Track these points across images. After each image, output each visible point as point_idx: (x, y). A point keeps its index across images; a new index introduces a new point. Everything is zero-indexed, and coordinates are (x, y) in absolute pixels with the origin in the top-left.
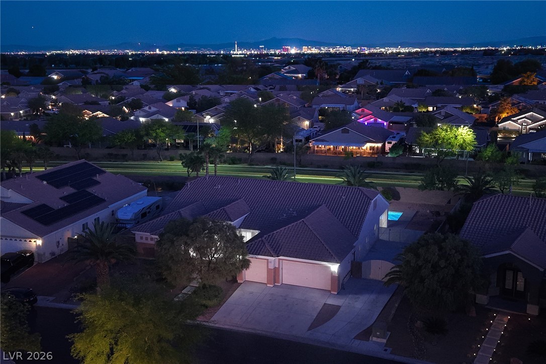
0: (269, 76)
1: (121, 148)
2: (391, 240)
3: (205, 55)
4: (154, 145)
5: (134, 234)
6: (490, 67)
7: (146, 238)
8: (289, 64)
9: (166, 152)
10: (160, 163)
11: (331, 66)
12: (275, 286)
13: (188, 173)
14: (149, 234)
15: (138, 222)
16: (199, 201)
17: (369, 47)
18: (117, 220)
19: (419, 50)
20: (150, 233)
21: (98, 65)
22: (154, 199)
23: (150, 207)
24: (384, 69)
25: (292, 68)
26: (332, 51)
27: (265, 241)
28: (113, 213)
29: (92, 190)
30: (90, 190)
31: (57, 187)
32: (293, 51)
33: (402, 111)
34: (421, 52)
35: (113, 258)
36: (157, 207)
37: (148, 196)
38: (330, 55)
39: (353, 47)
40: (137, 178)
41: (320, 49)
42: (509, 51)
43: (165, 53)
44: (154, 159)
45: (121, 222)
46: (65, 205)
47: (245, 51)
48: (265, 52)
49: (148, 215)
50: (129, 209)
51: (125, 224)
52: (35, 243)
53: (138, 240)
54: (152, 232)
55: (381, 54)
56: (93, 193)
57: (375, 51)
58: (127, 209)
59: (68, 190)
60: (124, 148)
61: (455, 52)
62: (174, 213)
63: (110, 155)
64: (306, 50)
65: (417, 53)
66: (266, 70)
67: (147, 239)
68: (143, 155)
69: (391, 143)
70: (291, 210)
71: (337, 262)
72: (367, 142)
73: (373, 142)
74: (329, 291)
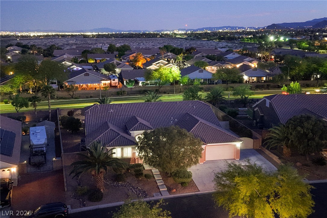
13: (17, 110)
16: (106, 121)
50: (39, 137)
52: (8, 171)
69: (114, 80)
70: (172, 118)
71: (241, 141)
72: (101, 80)
73: (105, 80)
74: (234, 159)
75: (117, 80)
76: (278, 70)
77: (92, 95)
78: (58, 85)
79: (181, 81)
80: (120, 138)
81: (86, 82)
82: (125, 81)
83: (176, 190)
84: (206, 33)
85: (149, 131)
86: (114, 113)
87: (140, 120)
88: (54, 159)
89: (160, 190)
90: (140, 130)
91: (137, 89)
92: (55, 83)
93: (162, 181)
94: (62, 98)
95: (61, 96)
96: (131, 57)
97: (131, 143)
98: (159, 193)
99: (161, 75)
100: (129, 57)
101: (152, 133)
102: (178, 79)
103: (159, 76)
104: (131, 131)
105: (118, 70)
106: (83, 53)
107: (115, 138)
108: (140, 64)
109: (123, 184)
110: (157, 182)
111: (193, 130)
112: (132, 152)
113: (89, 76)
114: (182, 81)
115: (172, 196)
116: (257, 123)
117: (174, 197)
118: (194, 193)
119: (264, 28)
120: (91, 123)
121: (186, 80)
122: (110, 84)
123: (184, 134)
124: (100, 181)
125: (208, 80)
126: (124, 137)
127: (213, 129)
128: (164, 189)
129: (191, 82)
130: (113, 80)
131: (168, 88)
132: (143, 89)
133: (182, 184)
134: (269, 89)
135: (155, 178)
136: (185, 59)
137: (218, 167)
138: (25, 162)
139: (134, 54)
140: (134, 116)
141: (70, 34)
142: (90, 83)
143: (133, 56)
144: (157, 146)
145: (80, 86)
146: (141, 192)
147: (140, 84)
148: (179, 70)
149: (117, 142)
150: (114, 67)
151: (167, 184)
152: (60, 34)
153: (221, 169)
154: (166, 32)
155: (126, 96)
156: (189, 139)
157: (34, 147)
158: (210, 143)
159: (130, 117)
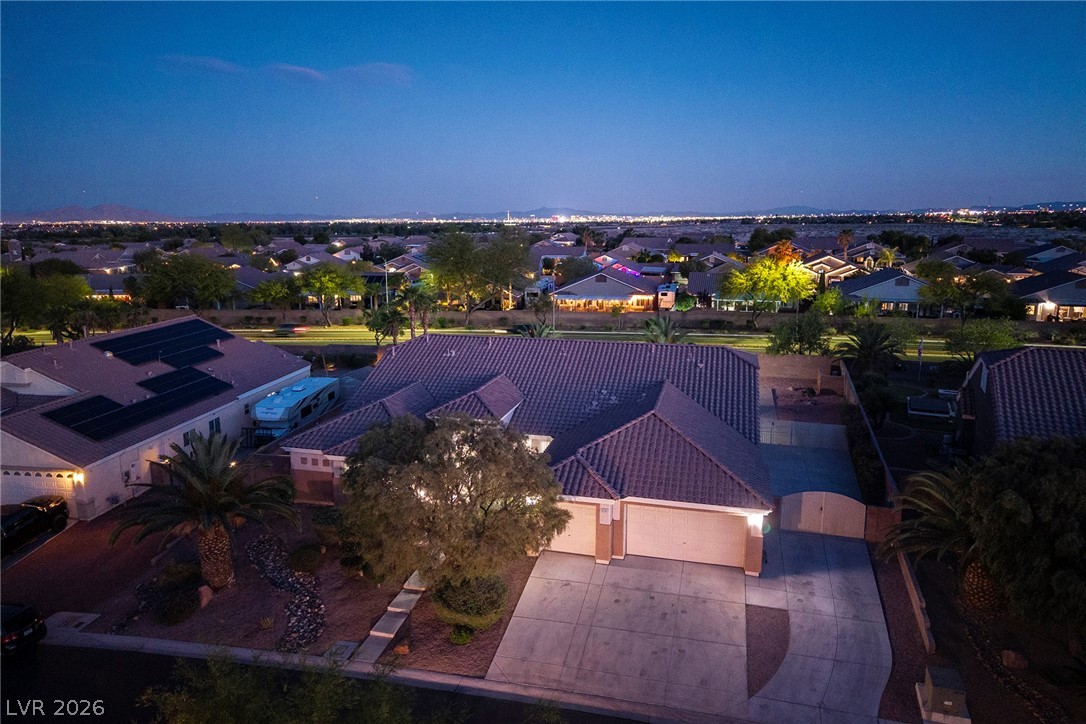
0: (540, 243)
1: (265, 307)
2: (774, 443)
3: (479, 224)
4: (316, 306)
5: (288, 453)
6: (748, 235)
7: (313, 460)
8: (558, 232)
9: (337, 312)
10: (327, 329)
11: (598, 234)
12: (613, 562)
13: (377, 339)
14: (320, 452)
15: (296, 425)
16: (417, 380)
17: (634, 215)
18: (255, 423)
19: (681, 219)
20: (322, 450)
21: (379, 233)
22: (323, 382)
23: (316, 397)
24: (647, 236)
25: (561, 236)
26: (599, 220)
27: (583, 460)
28: (248, 409)
29: (208, 368)
30: (202, 367)
31: (135, 363)
32: (562, 219)
33: (649, 261)
34: (683, 221)
35: (239, 515)
36: (330, 395)
37: (312, 376)
38: (598, 224)
39: (619, 215)
40: (294, 350)
42: (765, 220)
44: (317, 323)
45: (262, 425)
46: (148, 397)
47: (517, 220)
48: (535, 221)
49: (313, 410)
50: (278, 401)
51: (270, 429)
52: (70, 479)
53: (296, 464)
54: (328, 446)
55: (645, 223)
56: (208, 372)
57: (639, 220)
58: (273, 402)
59: (157, 369)
60: (270, 309)
61: (715, 220)
62: (371, 406)
63: (248, 319)
64: (574, 219)
65: (678, 222)
66: (537, 238)
67: (315, 462)
68: (302, 317)
69: (666, 294)
71: (764, 505)
72: (634, 294)
73: (645, 293)
74: (742, 570)
75: (671, 295)
83: (411, 651)
86: (456, 359)
89: (371, 633)
93: (413, 600)
98: (354, 646)
109: (302, 580)
110: (398, 598)
113: (605, 281)
116: (952, 444)
120: (376, 381)
122: (656, 302)
128: (383, 633)
130: (663, 294)
135: (404, 584)
138: (166, 461)
151: (416, 616)
153: (649, 601)
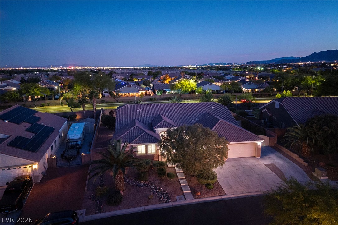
13: (71, 110)
16: (134, 119)
26: (86, 68)
28: (60, 136)
29: (41, 123)
30: (39, 123)
31: (17, 123)
32: (73, 68)
39: (92, 66)
41: (81, 67)
43: (25, 69)
46: (34, 135)
48: (62, 68)
50: (76, 132)
52: (30, 168)
56: (43, 124)
59: (26, 125)
64: (77, 68)
69: (149, 91)
70: (193, 117)
71: (262, 139)
72: (139, 91)
73: (142, 91)
74: (255, 157)
75: (150, 91)
76: (266, 84)
77: (132, 101)
78: (109, 94)
79: (196, 90)
80: (144, 135)
81: (129, 92)
82: (156, 92)
83: (201, 193)
84: (208, 67)
85: (172, 129)
86: (142, 112)
87: (165, 118)
88: (83, 154)
89: (184, 192)
90: (164, 128)
91: (165, 97)
92: (107, 92)
93: (185, 181)
94: (110, 102)
95: (109, 101)
96: (162, 77)
97: (155, 140)
98: (182, 197)
99: (182, 85)
100: (160, 78)
101: (175, 131)
102: (195, 89)
103: (181, 86)
104: (155, 128)
105: (152, 85)
106: (131, 75)
107: (139, 135)
108: (167, 82)
109: (145, 183)
110: (181, 181)
111: (214, 128)
112: (156, 148)
113: (131, 87)
114: (198, 91)
115: (197, 200)
116: (265, 122)
117: (199, 202)
118: (220, 198)
119: (244, 64)
120: (120, 121)
121: (200, 89)
122: (146, 93)
123: (209, 133)
124: (120, 182)
125: (216, 90)
126: (149, 134)
127: (233, 127)
128: (187, 191)
129: (204, 92)
131: (187, 96)
132: (169, 97)
133: (207, 185)
134: (262, 97)
135: (178, 177)
136: (198, 78)
137: (241, 165)
138: (55, 156)
139: (164, 76)
140: (160, 115)
141: (127, 68)
142: (131, 92)
143: (163, 77)
144: (181, 146)
145: (124, 94)
146: (163, 195)
147: (167, 94)
148: (195, 82)
149: (142, 139)
150: (149, 83)
151: (191, 185)
152: (121, 68)
153: (244, 168)
154: (184, 67)
155: (156, 101)
156: (214, 138)
157: (70, 141)
158: (232, 142)
159: (155, 116)
